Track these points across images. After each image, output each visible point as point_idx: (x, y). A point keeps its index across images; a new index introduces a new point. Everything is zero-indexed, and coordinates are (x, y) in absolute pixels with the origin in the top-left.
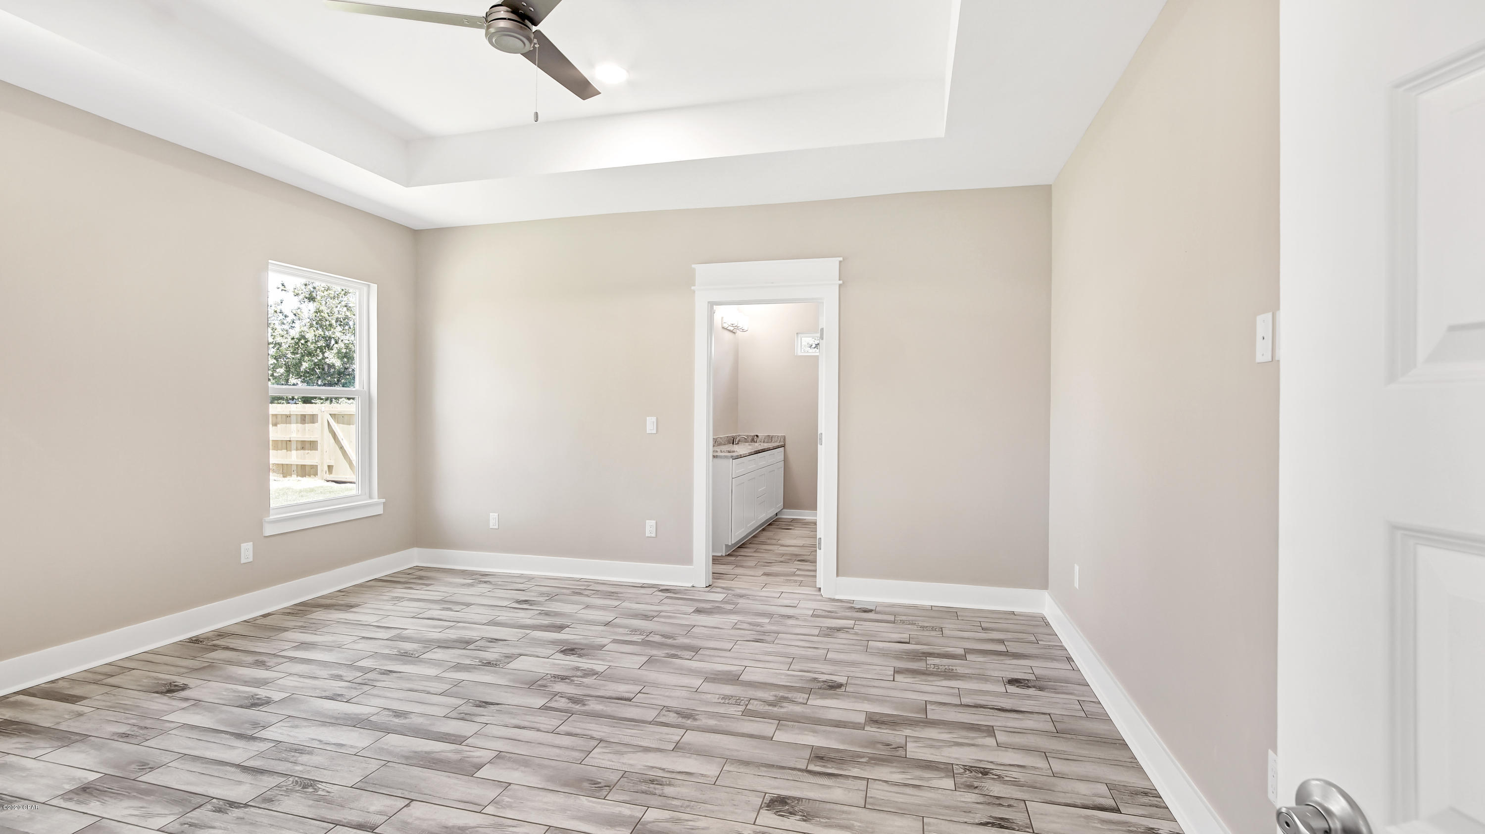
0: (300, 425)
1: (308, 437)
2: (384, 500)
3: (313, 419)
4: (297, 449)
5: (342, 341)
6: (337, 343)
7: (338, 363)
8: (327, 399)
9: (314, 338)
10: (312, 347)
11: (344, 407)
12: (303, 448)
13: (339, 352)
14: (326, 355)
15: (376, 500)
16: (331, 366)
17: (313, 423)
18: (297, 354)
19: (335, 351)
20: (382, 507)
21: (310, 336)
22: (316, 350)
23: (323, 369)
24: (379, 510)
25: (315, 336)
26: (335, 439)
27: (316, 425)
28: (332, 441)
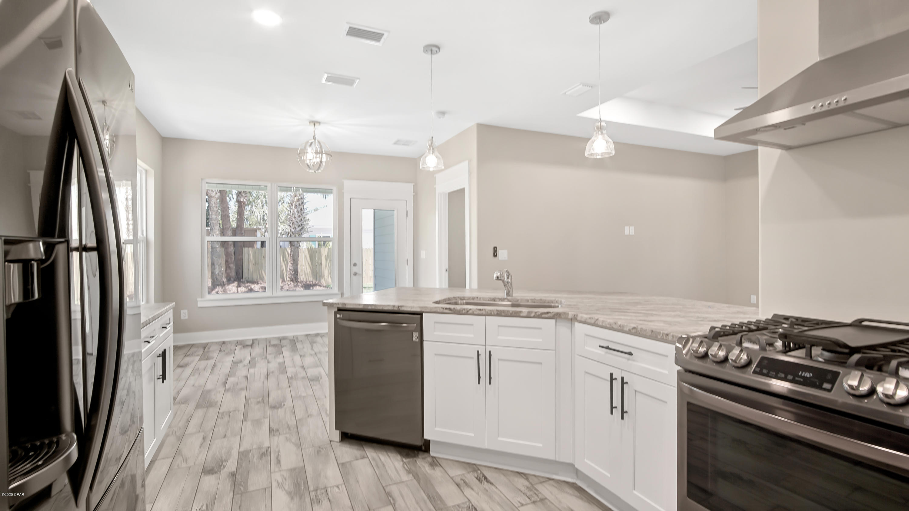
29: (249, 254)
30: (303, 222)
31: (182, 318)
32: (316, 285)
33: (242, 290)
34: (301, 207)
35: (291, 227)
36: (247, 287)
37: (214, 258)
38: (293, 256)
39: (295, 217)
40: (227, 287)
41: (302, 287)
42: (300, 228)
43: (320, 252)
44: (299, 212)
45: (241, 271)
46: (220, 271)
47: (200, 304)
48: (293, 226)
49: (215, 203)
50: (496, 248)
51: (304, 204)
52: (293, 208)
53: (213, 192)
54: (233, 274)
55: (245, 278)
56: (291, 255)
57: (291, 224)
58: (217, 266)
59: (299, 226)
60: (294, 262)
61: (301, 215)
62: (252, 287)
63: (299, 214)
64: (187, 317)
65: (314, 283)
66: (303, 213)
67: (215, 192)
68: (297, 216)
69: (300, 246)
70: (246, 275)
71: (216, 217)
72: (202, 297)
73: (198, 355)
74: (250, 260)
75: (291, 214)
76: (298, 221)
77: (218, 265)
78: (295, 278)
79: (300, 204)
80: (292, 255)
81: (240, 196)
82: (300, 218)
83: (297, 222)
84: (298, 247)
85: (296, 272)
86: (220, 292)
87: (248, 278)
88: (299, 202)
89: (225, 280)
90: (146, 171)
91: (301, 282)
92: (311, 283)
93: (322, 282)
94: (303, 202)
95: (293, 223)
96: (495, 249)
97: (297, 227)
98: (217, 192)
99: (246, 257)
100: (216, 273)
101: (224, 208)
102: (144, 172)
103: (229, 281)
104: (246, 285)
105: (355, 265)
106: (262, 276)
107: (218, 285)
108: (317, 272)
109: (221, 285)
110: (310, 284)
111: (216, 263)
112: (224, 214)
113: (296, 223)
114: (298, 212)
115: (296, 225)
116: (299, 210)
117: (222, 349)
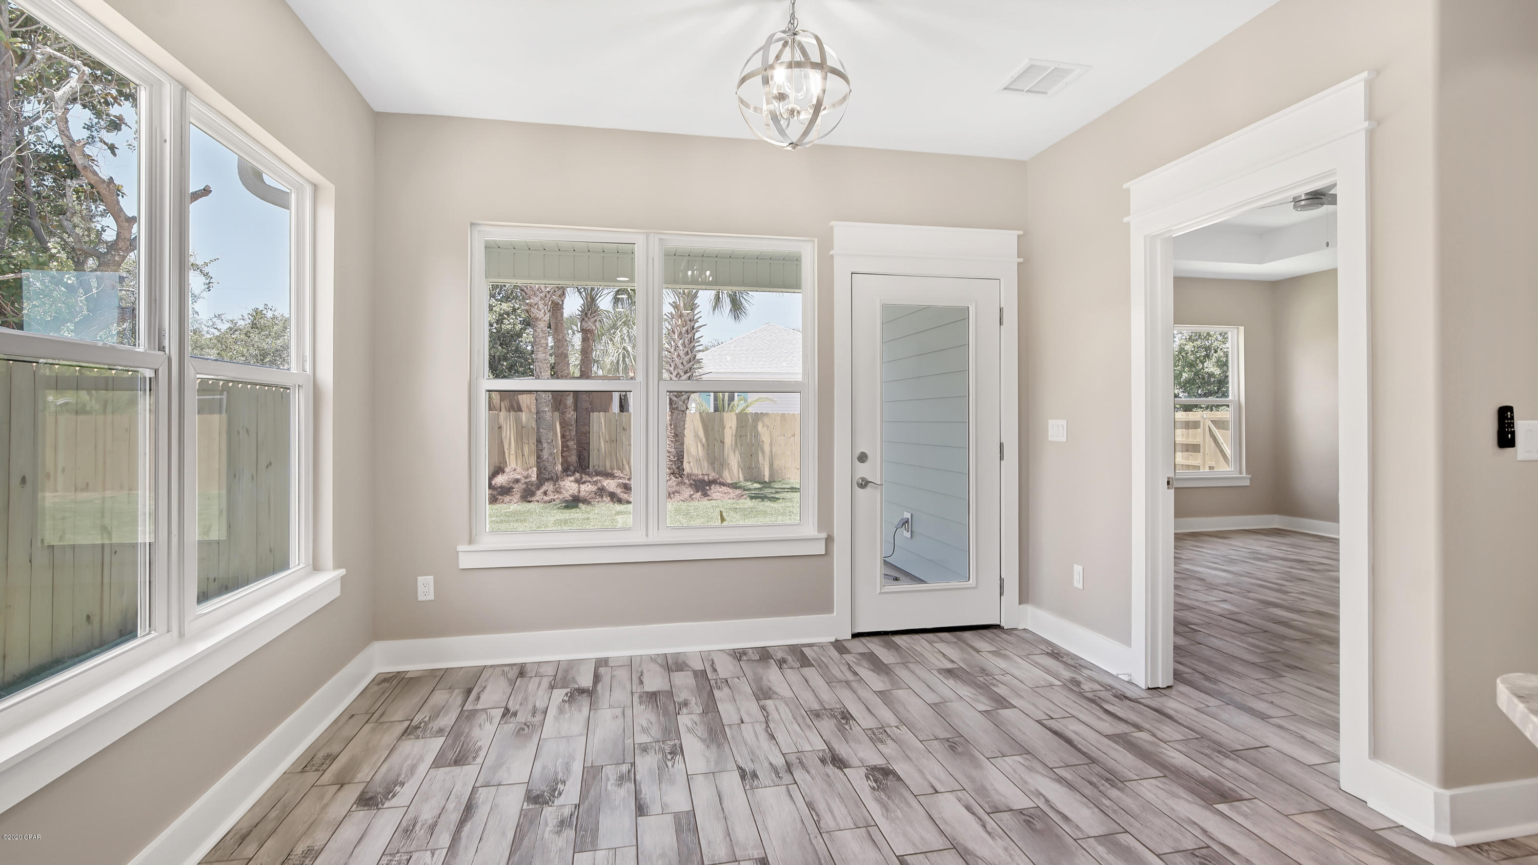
0: (1184, 430)
1: (1191, 441)
2: (1250, 476)
3: (1195, 425)
4: (1182, 451)
5: (1221, 349)
6: (1216, 352)
7: (1217, 371)
8: (1207, 408)
9: (1193, 349)
10: (1192, 357)
11: (1224, 414)
12: (1187, 451)
13: (1218, 360)
14: (1206, 364)
15: (1244, 475)
16: (1211, 375)
17: (1196, 428)
18: (1178, 366)
19: (1214, 359)
20: (1249, 480)
21: (1189, 347)
22: (1196, 361)
23: (1203, 379)
24: (1247, 483)
25: (1194, 347)
26: (1215, 443)
27: (1199, 430)
28: (1213, 444)
29: (600, 423)
30: (693, 365)
31: (421, 598)
32: (714, 482)
33: (587, 489)
34: (690, 336)
35: (671, 373)
36: (596, 483)
37: (541, 430)
38: (676, 427)
39: (679, 356)
40: (562, 483)
41: (691, 485)
42: (688, 375)
43: (722, 421)
44: (687, 346)
45: (586, 454)
46: (551, 454)
47: (465, 562)
48: (676, 372)
49: (542, 331)
50: (1510, 409)
51: (694, 331)
52: (676, 337)
53: (540, 311)
54: (573, 459)
55: (594, 466)
56: (671, 425)
57: (672, 369)
58: (545, 445)
59: (686, 372)
60: (677, 438)
61: (689, 352)
62: (605, 484)
63: (686, 350)
64: (431, 597)
65: (711, 478)
66: (694, 347)
67: (543, 311)
68: (682, 353)
69: (687, 408)
70: (594, 461)
71: (544, 355)
72: (471, 542)
73: (440, 731)
74: (601, 434)
75: (672, 350)
76: (685, 363)
77: (548, 443)
78: (678, 468)
79: (687, 331)
80: (672, 427)
81: (586, 319)
82: (688, 357)
83: (682, 363)
84: (683, 411)
85: (679, 458)
86: (549, 492)
87: (599, 466)
88: (686, 327)
89: (559, 468)
90: (316, 187)
91: (689, 476)
92: (706, 478)
93: (724, 476)
94: (693, 328)
95: (676, 367)
96: (1505, 416)
97: (682, 374)
98: (547, 312)
99: (594, 428)
100: (545, 457)
101: (559, 341)
102: (308, 190)
103: (567, 470)
104: (595, 479)
105: (863, 458)
106: (621, 463)
107: (548, 480)
108: (716, 458)
109: (552, 479)
110: (704, 480)
111: (543, 441)
112: (560, 351)
113: (681, 367)
114: (684, 345)
115: (681, 369)
116: (686, 342)
117: (510, 706)
